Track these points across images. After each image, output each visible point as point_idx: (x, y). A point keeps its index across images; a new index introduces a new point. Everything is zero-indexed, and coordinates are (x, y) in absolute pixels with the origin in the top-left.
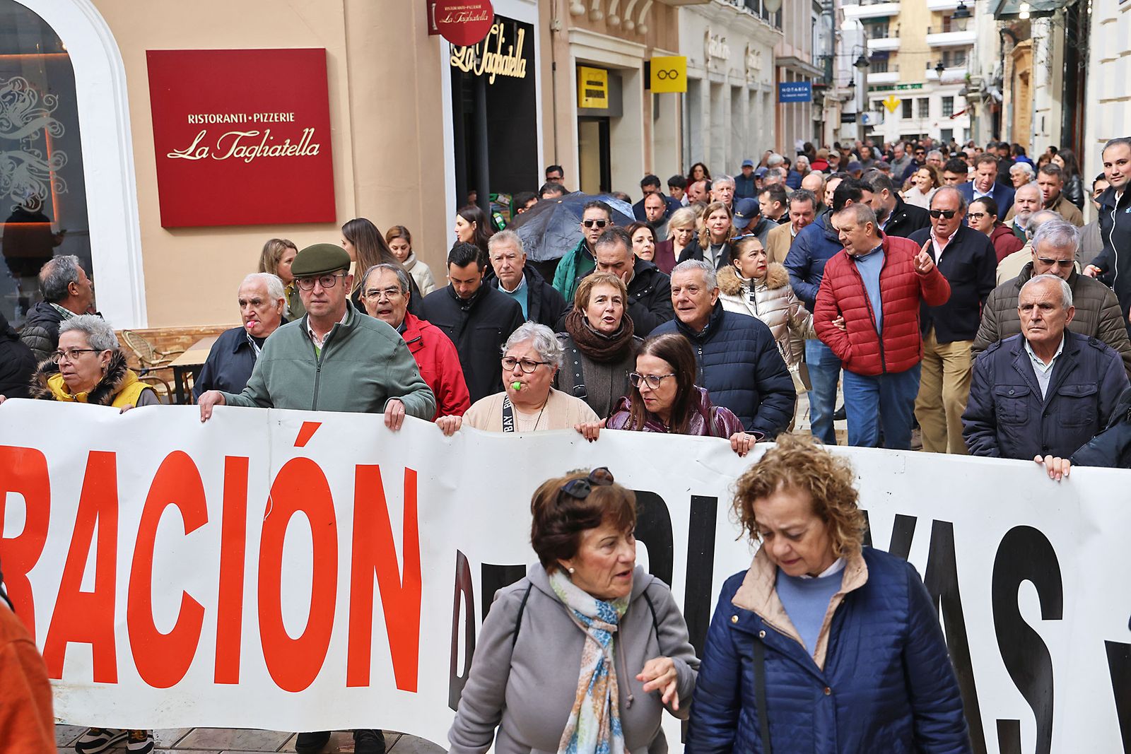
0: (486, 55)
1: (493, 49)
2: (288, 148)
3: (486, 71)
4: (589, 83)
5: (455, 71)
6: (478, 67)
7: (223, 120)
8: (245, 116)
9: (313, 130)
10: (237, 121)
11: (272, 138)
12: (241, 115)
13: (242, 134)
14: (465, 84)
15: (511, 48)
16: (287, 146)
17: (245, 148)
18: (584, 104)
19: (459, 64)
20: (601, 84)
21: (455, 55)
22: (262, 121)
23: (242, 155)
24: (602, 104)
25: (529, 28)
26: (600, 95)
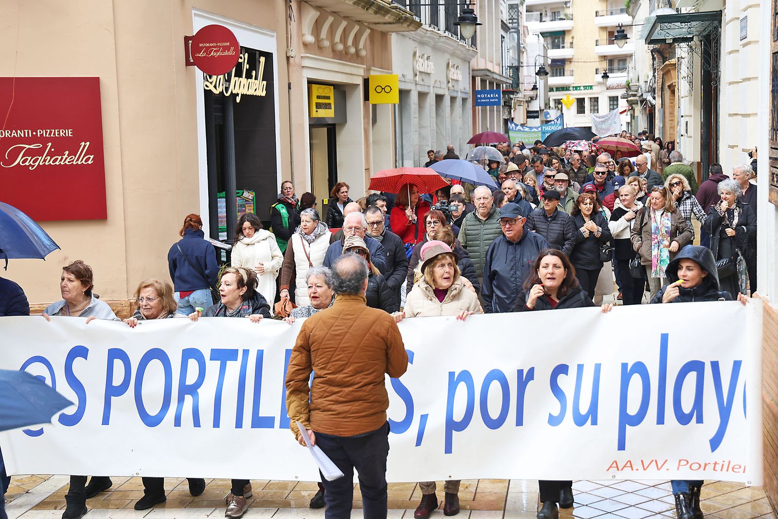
0: (233, 79)
1: (239, 74)
2: (66, 158)
3: (234, 92)
4: (318, 97)
5: (208, 93)
6: (227, 89)
7: (11, 135)
8: (30, 131)
9: (88, 143)
10: (23, 136)
11: (53, 150)
12: (26, 131)
13: (28, 147)
14: (215, 104)
15: (254, 73)
16: (66, 156)
17: (29, 158)
18: (314, 115)
19: (211, 87)
20: (328, 98)
21: (208, 81)
22: (44, 136)
23: (27, 164)
24: (328, 114)
25: (268, 56)
26: (327, 106)
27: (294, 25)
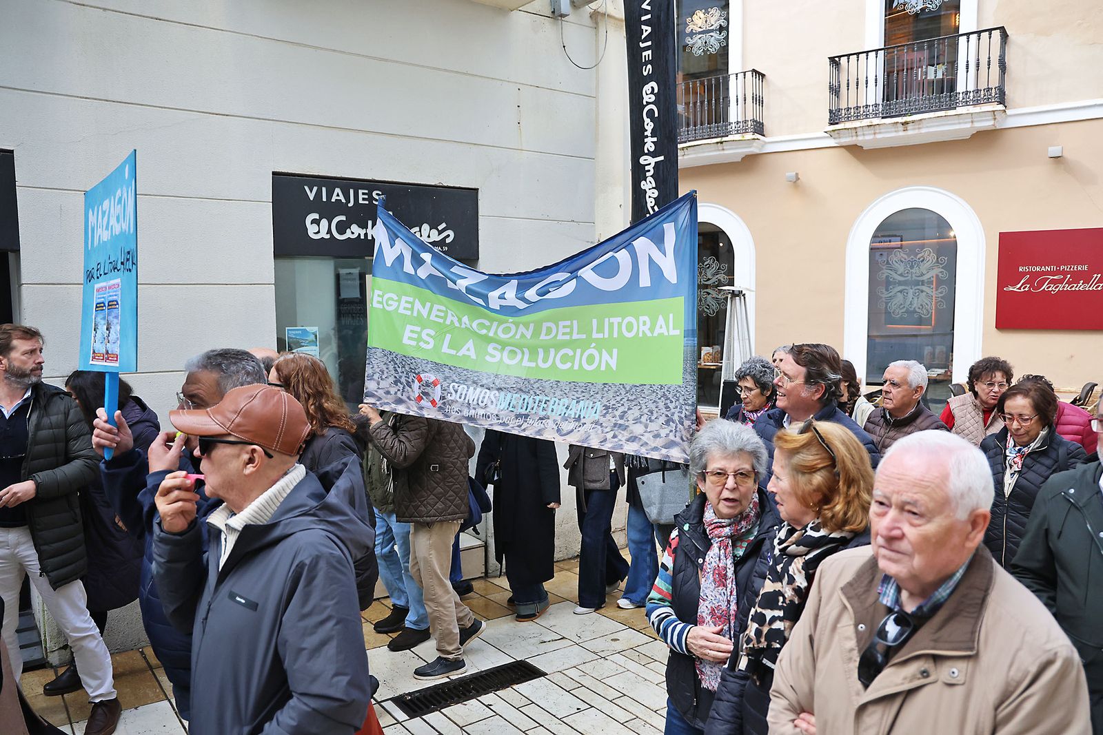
2: (1081, 286)
7: (1041, 269)
8: (1055, 267)
9: (1099, 275)
10: (1049, 270)
11: (1071, 280)
12: (1052, 267)
13: (1052, 277)
17: (1052, 286)
22: (1066, 270)
23: (1050, 289)
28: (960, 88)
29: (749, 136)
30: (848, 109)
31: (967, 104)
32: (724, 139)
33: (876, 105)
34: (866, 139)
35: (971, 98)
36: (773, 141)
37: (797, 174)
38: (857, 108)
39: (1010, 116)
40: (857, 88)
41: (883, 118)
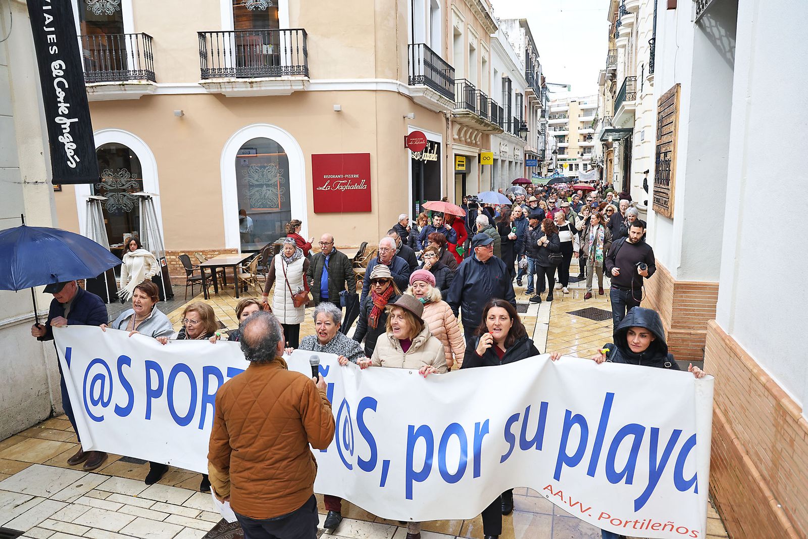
0: (424, 154)
1: (426, 152)
2: (356, 186)
3: (424, 159)
4: (459, 161)
5: (413, 159)
6: (421, 158)
7: (335, 177)
9: (365, 180)
10: (339, 177)
11: (351, 183)
12: (341, 176)
13: (341, 182)
14: (416, 164)
15: (432, 151)
17: (342, 186)
18: (457, 169)
19: (415, 157)
20: (463, 162)
21: (413, 154)
22: (348, 177)
23: (341, 188)
24: (464, 168)
25: (439, 144)
26: (463, 165)
27: (450, 130)
28: (283, 64)
29: (144, 82)
30: (214, 69)
31: (287, 74)
32: (125, 82)
33: (232, 69)
34: (227, 90)
35: (290, 70)
36: (162, 86)
37: (182, 111)
38: (220, 69)
39: (312, 83)
40: (219, 56)
41: (237, 78)
